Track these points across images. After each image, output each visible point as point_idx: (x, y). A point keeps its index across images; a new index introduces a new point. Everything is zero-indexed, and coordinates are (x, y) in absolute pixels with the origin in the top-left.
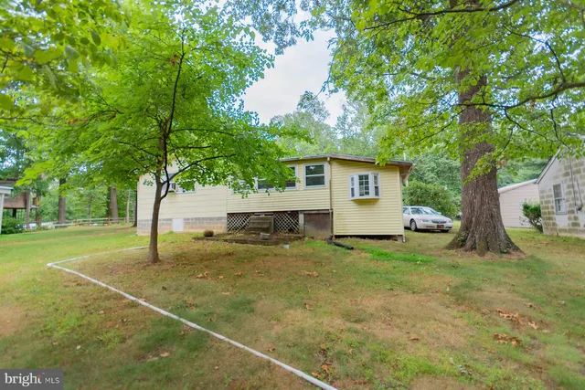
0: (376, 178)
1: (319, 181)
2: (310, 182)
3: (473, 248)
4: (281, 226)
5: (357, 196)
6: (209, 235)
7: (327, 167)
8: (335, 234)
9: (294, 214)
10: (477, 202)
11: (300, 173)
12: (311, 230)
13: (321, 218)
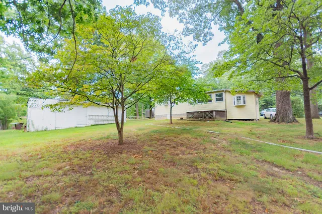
0: (244, 97)
1: (221, 99)
2: (217, 100)
3: (278, 122)
4: (207, 116)
5: (236, 105)
6: (182, 119)
7: (224, 94)
8: (228, 119)
9: (212, 112)
10: (280, 105)
11: (214, 97)
12: (218, 117)
13: (222, 113)
